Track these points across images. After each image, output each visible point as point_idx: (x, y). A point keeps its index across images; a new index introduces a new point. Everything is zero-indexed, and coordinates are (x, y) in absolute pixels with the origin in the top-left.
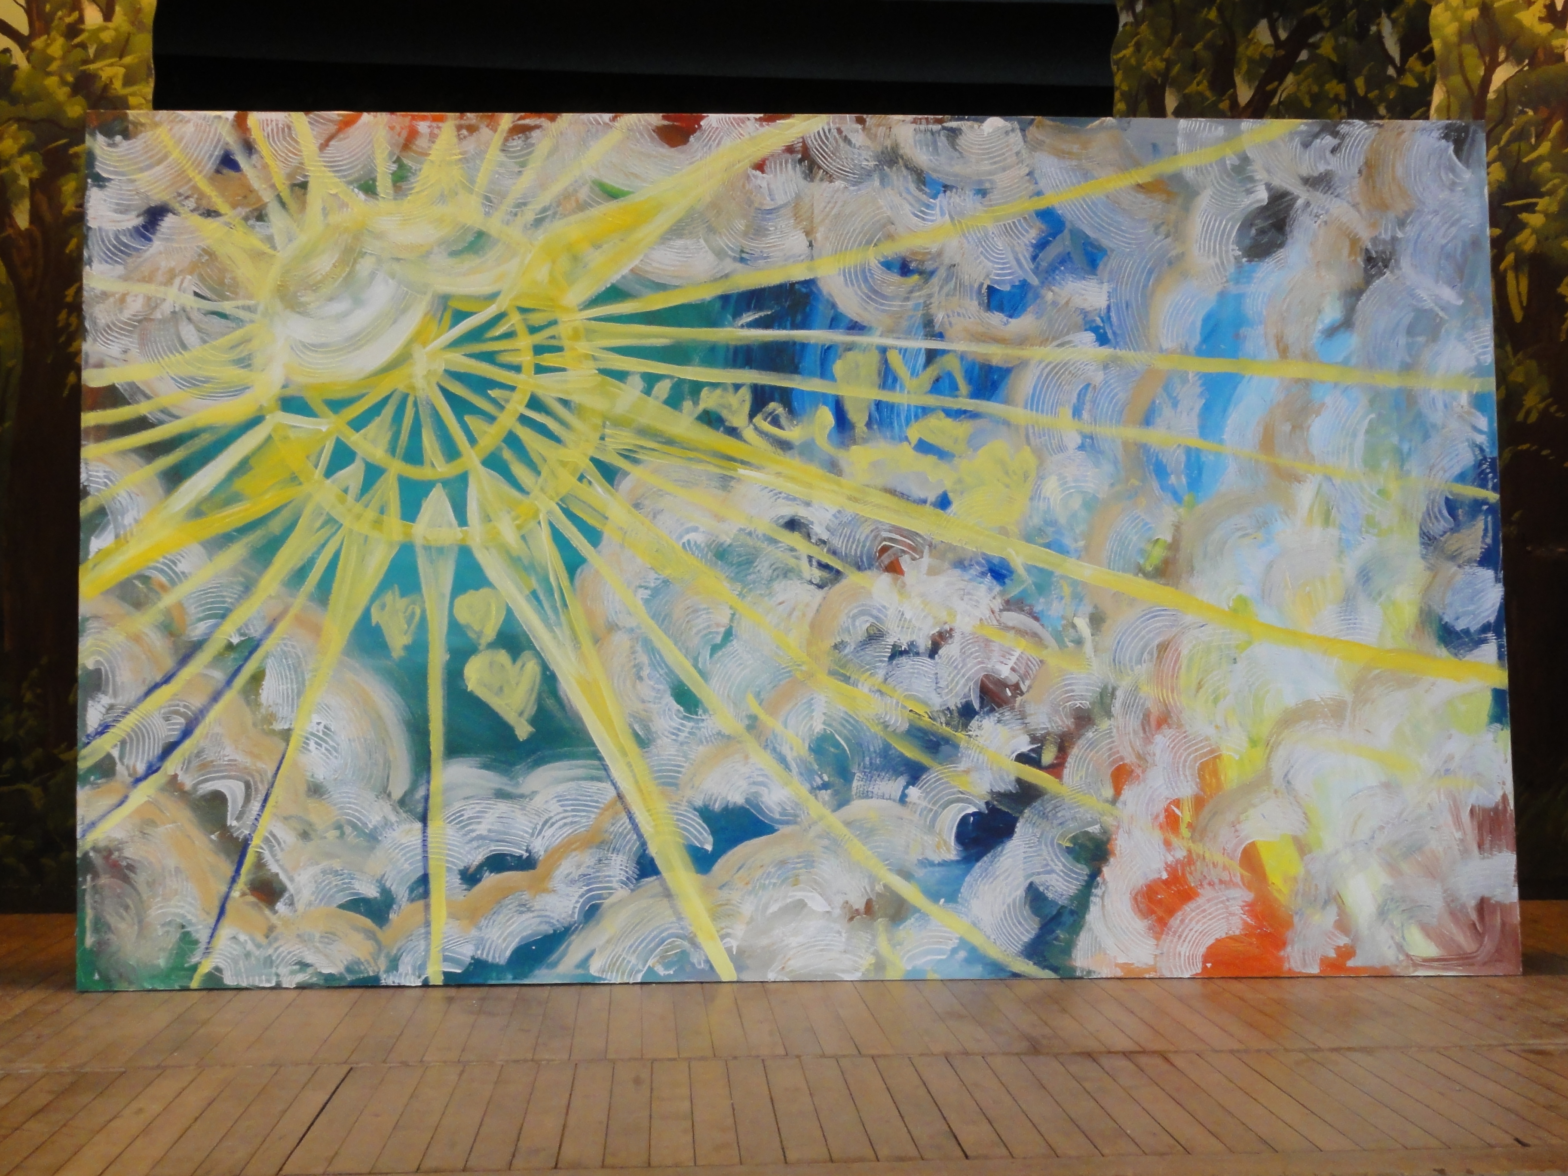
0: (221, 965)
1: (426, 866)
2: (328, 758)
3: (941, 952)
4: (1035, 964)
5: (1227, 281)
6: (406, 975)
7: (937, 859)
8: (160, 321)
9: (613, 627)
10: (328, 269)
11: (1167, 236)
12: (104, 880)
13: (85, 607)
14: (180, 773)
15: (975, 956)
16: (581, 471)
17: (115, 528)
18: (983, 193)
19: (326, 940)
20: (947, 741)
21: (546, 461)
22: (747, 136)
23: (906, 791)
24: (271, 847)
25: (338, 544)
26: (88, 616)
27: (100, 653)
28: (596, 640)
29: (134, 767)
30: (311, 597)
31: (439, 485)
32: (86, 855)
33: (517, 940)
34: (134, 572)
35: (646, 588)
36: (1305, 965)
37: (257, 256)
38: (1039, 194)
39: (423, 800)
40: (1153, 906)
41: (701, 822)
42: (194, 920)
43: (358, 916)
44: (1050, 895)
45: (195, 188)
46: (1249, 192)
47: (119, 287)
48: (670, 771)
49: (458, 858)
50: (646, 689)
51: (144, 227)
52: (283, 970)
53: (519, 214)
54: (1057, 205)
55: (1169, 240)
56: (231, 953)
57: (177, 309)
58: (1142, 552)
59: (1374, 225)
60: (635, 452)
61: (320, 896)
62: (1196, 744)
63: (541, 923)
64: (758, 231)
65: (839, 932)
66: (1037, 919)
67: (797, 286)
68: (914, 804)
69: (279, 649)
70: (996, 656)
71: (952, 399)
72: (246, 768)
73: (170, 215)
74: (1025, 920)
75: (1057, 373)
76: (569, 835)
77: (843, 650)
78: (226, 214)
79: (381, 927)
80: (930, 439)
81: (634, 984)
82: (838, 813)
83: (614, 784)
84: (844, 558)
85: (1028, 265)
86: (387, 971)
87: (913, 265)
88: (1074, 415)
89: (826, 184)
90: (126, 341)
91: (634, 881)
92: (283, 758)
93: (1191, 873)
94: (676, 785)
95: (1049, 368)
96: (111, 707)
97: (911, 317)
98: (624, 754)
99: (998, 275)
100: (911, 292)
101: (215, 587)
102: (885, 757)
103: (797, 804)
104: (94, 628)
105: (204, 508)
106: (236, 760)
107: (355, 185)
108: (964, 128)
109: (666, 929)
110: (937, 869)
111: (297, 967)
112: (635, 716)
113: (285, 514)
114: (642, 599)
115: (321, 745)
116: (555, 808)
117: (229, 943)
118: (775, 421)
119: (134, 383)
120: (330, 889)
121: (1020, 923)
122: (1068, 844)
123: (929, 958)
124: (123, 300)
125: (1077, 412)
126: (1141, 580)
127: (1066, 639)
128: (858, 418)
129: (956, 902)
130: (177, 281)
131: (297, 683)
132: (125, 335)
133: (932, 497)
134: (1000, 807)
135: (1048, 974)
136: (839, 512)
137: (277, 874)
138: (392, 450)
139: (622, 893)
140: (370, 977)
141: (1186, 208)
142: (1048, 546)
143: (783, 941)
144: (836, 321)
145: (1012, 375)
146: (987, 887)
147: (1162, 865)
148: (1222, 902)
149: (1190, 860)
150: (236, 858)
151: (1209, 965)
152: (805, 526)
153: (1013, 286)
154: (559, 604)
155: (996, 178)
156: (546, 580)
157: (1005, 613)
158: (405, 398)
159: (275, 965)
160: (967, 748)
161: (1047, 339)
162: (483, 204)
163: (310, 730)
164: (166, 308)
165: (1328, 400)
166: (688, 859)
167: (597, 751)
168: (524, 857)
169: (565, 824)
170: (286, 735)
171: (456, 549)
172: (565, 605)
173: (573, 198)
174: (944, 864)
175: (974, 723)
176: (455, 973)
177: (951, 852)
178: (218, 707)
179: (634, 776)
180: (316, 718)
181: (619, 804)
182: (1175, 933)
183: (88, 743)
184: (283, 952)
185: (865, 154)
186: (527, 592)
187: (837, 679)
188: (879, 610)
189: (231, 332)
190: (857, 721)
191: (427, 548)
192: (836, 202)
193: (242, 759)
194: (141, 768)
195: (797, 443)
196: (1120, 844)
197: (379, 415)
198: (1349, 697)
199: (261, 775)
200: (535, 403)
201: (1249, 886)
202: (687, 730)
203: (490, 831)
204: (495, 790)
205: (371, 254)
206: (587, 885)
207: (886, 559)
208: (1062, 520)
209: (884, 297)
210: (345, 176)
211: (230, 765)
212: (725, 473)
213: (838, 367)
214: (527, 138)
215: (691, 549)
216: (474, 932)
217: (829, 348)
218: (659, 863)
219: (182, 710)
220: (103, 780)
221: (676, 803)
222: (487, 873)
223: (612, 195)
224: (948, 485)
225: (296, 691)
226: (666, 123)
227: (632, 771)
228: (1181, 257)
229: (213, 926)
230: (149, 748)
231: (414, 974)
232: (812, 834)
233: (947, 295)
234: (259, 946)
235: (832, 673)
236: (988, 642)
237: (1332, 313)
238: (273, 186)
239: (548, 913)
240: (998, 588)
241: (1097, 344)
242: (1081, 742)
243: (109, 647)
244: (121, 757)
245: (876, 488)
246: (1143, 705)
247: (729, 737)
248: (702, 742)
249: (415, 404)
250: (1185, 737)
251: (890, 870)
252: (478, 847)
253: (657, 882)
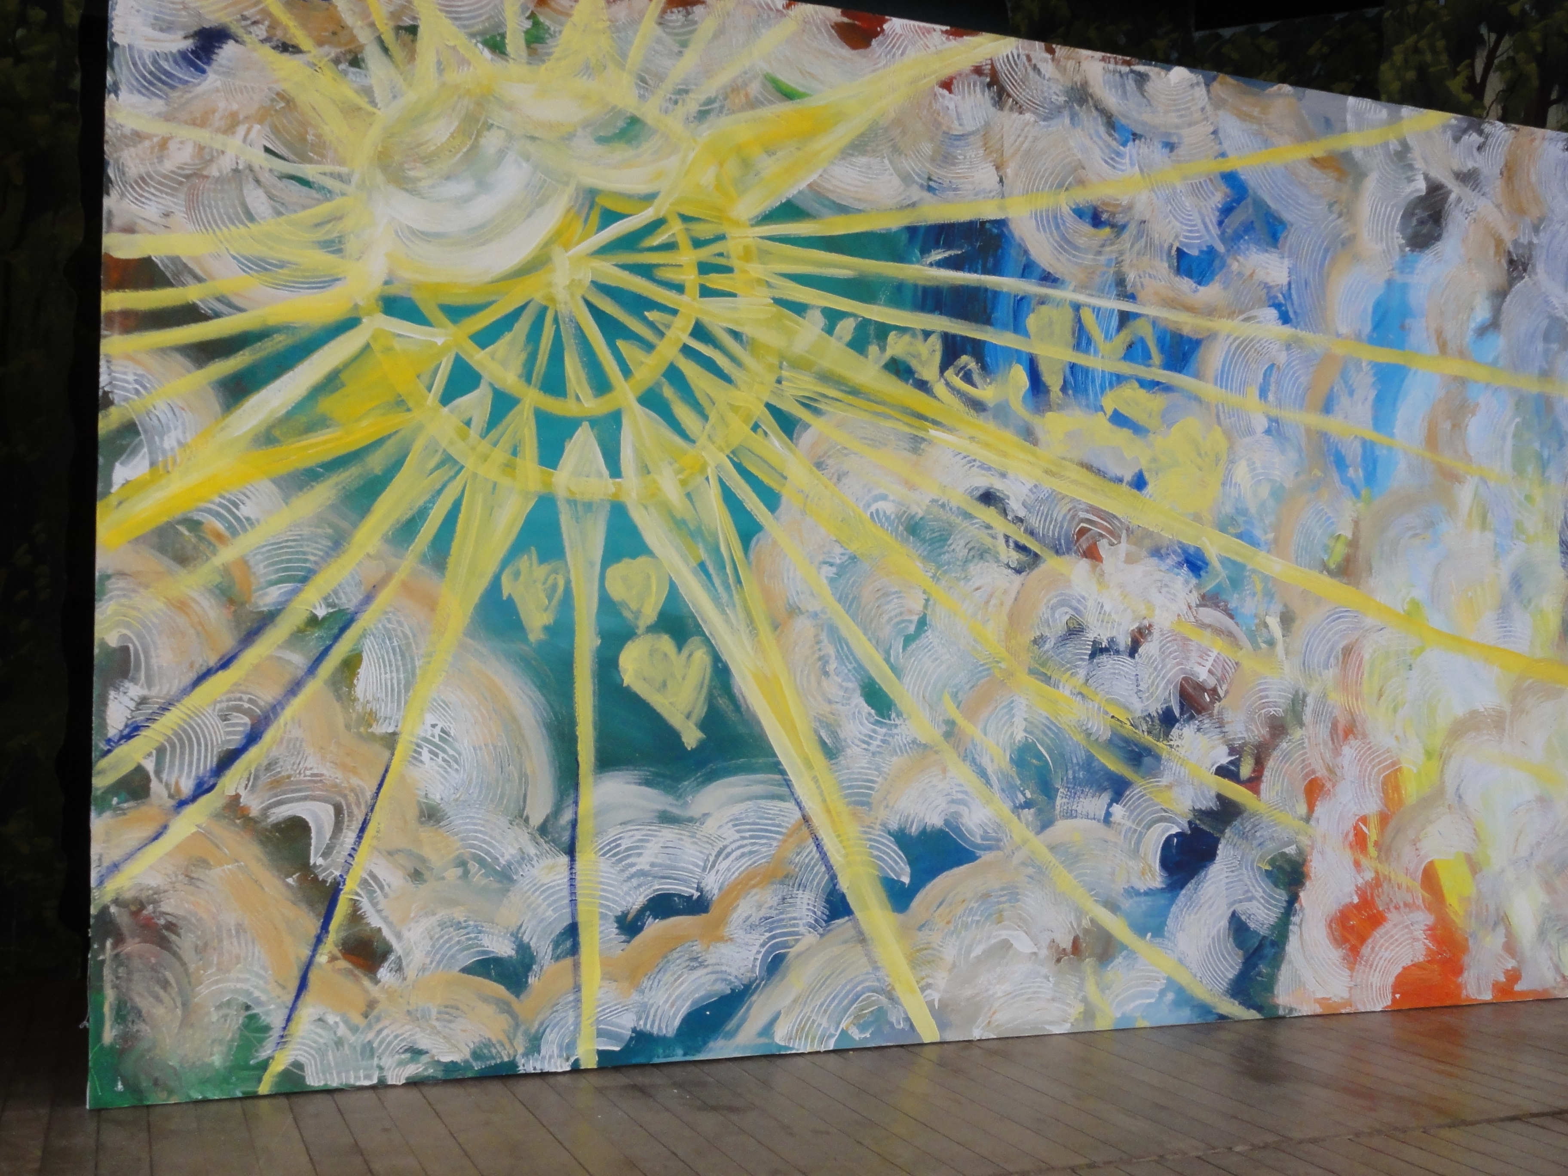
0: (302, 1059)
1: (574, 915)
2: (447, 772)
3: (1149, 995)
4: (1240, 1003)
5: (1393, 269)
6: (551, 1057)
7: (1143, 888)
8: (217, 180)
9: (794, 611)
10: (444, 140)
11: (1340, 215)
12: (132, 946)
13: (103, 562)
14: (243, 793)
15: (1183, 998)
16: (755, 419)
17: (150, 452)
18: (1170, 146)
19: (446, 1016)
20: (1148, 751)
21: (714, 404)
22: (933, 49)
23: (1111, 810)
24: (371, 893)
25: (460, 488)
26: (109, 572)
27: (128, 626)
28: (776, 626)
29: (177, 783)
30: (423, 559)
31: (586, 425)
32: (105, 910)
33: (688, 1003)
34: (178, 515)
35: (832, 565)
36: (1479, 992)
37: (350, 111)
38: (1223, 155)
39: (569, 827)
40: (1346, 934)
41: (896, 848)
42: (263, 998)
43: (487, 982)
44: (1252, 925)
45: (266, 13)
46: (1410, 180)
47: (160, 129)
48: (861, 787)
49: (614, 902)
50: (833, 687)
51: (193, 52)
52: (388, 1062)
53: (680, 102)
54: (1239, 170)
55: (1342, 220)
56: (316, 1042)
57: (240, 167)
58: (1326, 548)
59: (1514, 228)
60: (815, 400)
61: (438, 957)
62: (1378, 756)
63: (716, 981)
64: (946, 159)
65: (1047, 978)
66: (1241, 952)
67: (988, 226)
68: (1119, 824)
69: (380, 626)
70: (1194, 656)
71: (1143, 367)
72: (336, 786)
73: (231, 42)
74: (1229, 954)
75: (1244, 349)
76: (747, 868)
77: (1043, 646)
78: (309, 52)
79: (518, 996)
80: (1124, 411)
81: (825, 1052)
82: (1041, 836)
83: (798, 804)
84: (1041, 540)
85: (1215, 231)
86: (526, 1055)
87: (1105, 216)
88: (1261, 396)
89: (1015, 115)
90: (168, 201)
91: (824, 924)
92: (386, 771)
93: (1378, 896)
94: (868, 804)
95: (1237, 342)
96: (143, 701)
97: (1104, 274)
98: (809, 766)
99: (1186, 237)
100: (1103, 246)
101: (294, 540)
102: (1088, 771)
103: (999, 826)
104: (117, 589)
105: (277, 433)
106: (322, 775)
107: (479, 39)
108: (1151, 74)
109: (862, 982)
110: (1143, 899)
111: (408, 1055)
112: (822, 722)
113: (389, 447)
114: (827, 577)
115: (436, 755)
116: (730, 834)
117: (313, 1027)
118: (968, 378)
119: (178, 258)
120: (450, 948)
121: (1224, 958)
122: (1269, 868)
123: (1138, 1002)
124: (163, 144)
125: (1263, 393)
126: (1325, 578)
127: (1259, 640)
128: (1053, 380)
129: (1163, 936)
130: (241, 130)
131: (405, 671)
132: (167, 194)
133: (1128, 476)
134: (1202, 826)
135: (1253, 1015)
136: (1036, 486)
137: (380, 930)
138: (527, 376)
139: (810, 938)
140: (503, 1064)
141: (1356, 189)
142: (1240, 536)
143: (988, 990)
144: (1028, 269)
145: (1202, 349)
146: (1192, 916)
147: (1353, 888)
148: (1407, 927)
149: (1377, 882)
150: (322, 909)
151: (1398, 996)
152: (1001, 500)
153: (1201, 252)
154: (731, 580)
155: (1184, 132)
156: (715, 550)
157: (1201, 609)
158: (543, 311)
159: (377, 1054)
160: (1169, 760)
161: (1234, 313)
162: (637, 84)
163: (423, 734)
164: (226, 164)
165: (1482, 400)
166: (884, 896)
167: (778, 763)
168: (695, 897)
169: (743, 855)
170: (390, 741)
171: (608, 507)
172: (739, 582)
173: (742, 93)
174: (1149, 893)
175: (1175, 732)
176: (613, 1051)
177: (1156, 879)
178: (297, 704)
179: (821, 793)
180: (430, 719)
181: (804, 829)
182: (1366, 962)
183: (109, 751)
184: (388, 1036)
185: (1056, 88)
186: (694, 564)
187: (1037, 679)
188: (1079, 601)
189: (317, 205)
190: (1059, 729)
191: (572, 502)
192: (1026, 137)
193: (330, 773)
194: (187, 786)
195: (991, 405)
196: (1316, 866)
197: (510, 329)
198: (1507, 708)
199: (357, 795)
200: (700, 332)
201: (1429, 909)
202: (879, 737)
203: (653, 865)
204: (659, 812)
205: (499, 128)
206: (771, 930)
207: (1084, 543)
208: (1253, 510)
209: (1076, 248)
210: (465, 27)
211: (315, 782)
212: (916, 433)
213: (1032, 322)
214: (688, 13)
215: (880, 521)
216: (635, 997)
217: (1022, 299)
218: (850, 899)
219: (246, 705)
220: (131, 804)
221: (869, 827)
222: (650, 920)
223: (788, 95)
224: (1144, 464)
225: (403, 682)
226: (846, 20)
227: (819, 787)
228: (1352, 239)
229: (290, 1005)
230: (199, 759)
231: (560, 1056)
232: (1016, 860)
233: (1138, 254)
234: (354, 1029)
235: (1032, 672)
236: (1186, 639)
237: (1482, 313)
238: (372, 25)
239: (724, 968)
240: (1194, 581)
241: (1280, 322)
242: (1276, 753)
243: (139, 615)
244: (158, 772)
245: (1071, 461)
246: (1331, 713)
247: (925, 746)
248: (895, 751)
249: (556, 320)
250: (1370, 748)
251: (1096, 901)
252: (639, 886)
253: (849, 923)
